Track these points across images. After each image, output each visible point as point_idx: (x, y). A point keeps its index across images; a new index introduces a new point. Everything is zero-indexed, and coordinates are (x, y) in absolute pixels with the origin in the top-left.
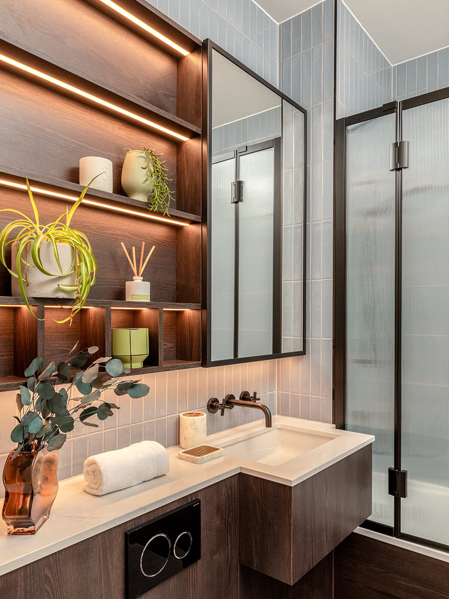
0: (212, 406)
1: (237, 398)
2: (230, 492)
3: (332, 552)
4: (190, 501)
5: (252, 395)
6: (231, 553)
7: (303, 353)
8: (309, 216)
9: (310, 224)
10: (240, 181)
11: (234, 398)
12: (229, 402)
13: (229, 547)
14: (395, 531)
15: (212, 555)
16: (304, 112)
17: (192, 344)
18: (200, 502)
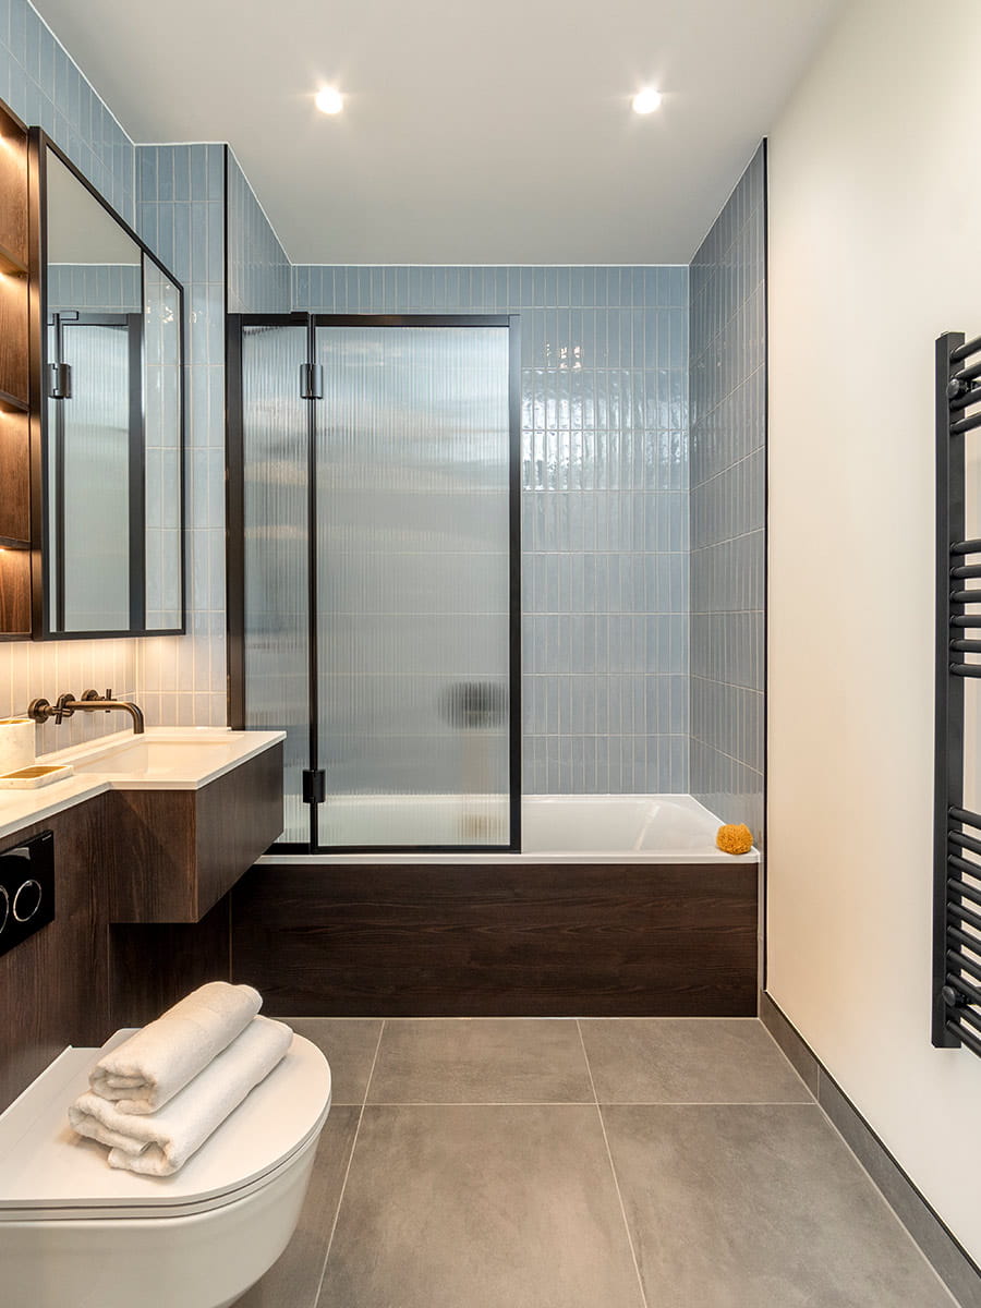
0: (38, 712)
1: (78, 699)
2: (94, 821)
3: (228, 893)
4: (35, 833)
5: (102, 693)
6: (98, 910)
7: (182, 632)
8: (189, 437)
9: (191, 449)
10: (65, 365)
11: (74, 700)
12: (66, 706)
13: (95, 901)
14: (312, 848)
15: (70, 915)
16: (181, 289)
17: (11, 606)
18: (52, 833)
